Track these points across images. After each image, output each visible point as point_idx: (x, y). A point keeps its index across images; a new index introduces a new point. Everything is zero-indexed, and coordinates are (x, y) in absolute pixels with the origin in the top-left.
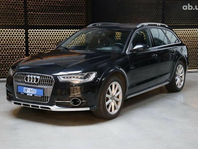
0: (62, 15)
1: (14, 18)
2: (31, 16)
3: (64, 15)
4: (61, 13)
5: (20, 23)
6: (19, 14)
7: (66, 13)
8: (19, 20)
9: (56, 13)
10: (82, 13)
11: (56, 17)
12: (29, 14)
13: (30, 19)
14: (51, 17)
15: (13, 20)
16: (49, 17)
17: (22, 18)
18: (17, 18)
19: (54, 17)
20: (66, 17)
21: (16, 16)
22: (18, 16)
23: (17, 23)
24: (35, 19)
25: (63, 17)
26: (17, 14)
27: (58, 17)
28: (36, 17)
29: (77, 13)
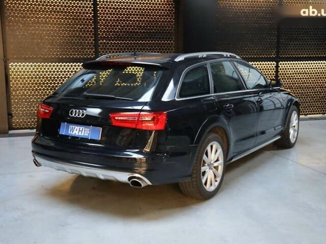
0: (144, 44)
1: (82, 49)
2: (103, 46)
3: (147, 43)
4: (142, 41)
5: (89, 55)
6: (88, 43)
7: (149, 41)
8: (87, 52)
9: (136, 41)
10: (170, 41)
11: (136, 46)
12: (101, 43)
13: (101, 49)
14: (130, 46)
15: (80, 52)
16: (126, 46)
17: (92, 49)
18: (85, 49)
19: (133, 46)
20: (149, 46)
21: (83, 46)
22: (87, 46)
23: (85, 55)
24: (108, 49)
25: (146, 46)
26: (85, 43)
27: (139, 46)
28: (110, 46)
29: (164, 41)
